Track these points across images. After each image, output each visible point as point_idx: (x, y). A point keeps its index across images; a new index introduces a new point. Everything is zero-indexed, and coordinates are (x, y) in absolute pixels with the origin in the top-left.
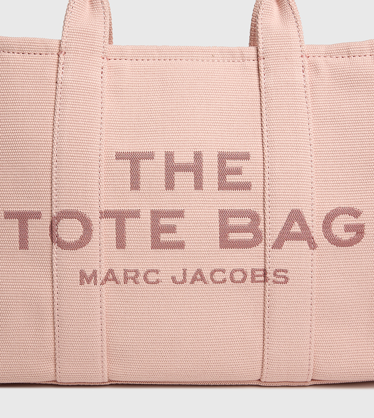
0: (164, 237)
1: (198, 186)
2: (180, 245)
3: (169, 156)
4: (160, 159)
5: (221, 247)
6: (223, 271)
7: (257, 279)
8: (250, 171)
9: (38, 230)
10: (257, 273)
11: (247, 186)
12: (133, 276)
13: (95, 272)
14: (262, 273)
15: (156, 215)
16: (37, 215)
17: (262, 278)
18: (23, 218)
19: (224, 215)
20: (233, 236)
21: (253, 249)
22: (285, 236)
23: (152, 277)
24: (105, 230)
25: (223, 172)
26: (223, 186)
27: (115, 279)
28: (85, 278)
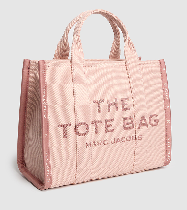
0: (109, 128)
1: (117, 110)
2: (113, 130)
3: (108, 100)
4: (106, 102)
5: (124, 130)
6: (125, 138)
7: (133, 139)
8: (130, 104)
9: (70, 130)
10: (133, 137)
11: (129, 109)
12: (100, 143)
13: (90, 143)
14: (134, 137)
15: (106, 121)
16: (70, 125)
17: (135, 139)
18: (65, 127)
19: (124, 119)
20: (127, 126)
21: (132, 129)
22: (141, 124)
23: (106, 142)
24: (92, 127)
25: (123, 105)
26: (123, 109)
27: (95, 144)
28: (87, 145)
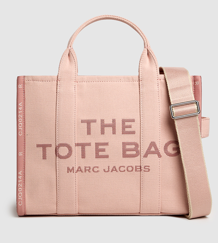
0: (101, 153)
1: (114, 133)
2: (107, 157)
3: (102, 121)
4: (99, 122)
5: (123, 157)
6: (124, 167)
7: (137, 170)
8: (135, 126)
9: (50, 151)
10: (138, 167)
11: (133, 133)
12: (88, 169)
13: (73, 168)
14: (139, 167)
15: (97, 145)
16: (50, 146)
17: (140, 170)
18: (44, 147)
19: (124, 144)
20: (128, 153)
21: (136, 158)
22: (148, 152)
23: (96, 170)
24: (77, 151)
25: (124, 127)
26: (124, 132)
27: (81, 170)
28: (69, 170)
